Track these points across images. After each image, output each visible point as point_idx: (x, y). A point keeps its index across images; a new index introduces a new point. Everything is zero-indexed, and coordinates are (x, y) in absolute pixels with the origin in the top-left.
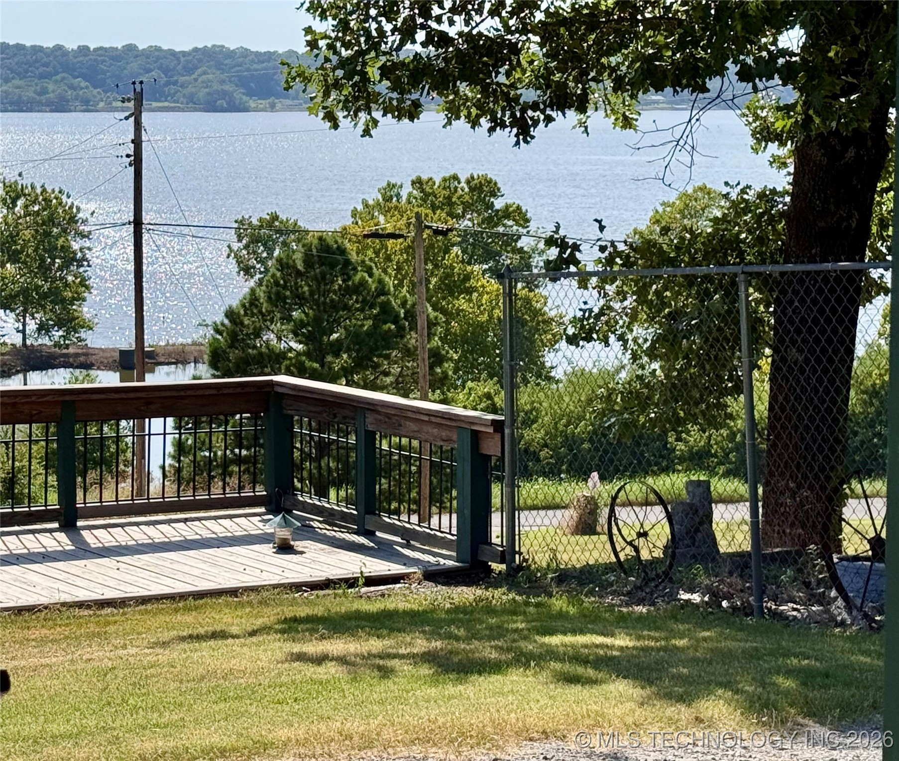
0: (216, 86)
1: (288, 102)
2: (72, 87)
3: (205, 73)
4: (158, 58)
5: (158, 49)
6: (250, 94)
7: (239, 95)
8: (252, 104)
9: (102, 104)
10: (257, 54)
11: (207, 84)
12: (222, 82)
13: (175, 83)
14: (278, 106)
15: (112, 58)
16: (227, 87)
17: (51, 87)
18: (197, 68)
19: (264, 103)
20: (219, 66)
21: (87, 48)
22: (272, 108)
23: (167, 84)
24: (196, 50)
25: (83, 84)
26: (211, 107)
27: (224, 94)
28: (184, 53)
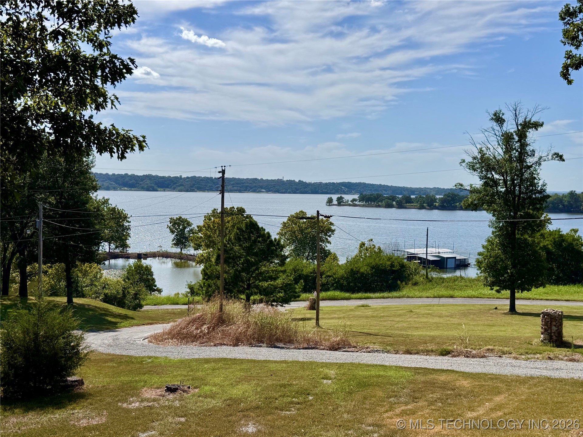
0: (150, 185)
1: (169, 189)
2: (111, 184)
3: (146, 181)
4: (134, 177)
5: (134, 175)
6: (159, 187)
7: (155, 187)
8: (159, 190)
9: (118, 189)
10: (160, 177)
11: (147, 184)
12: (151, 184)
13: (138, 184)
14: (166, 190)
15: (121, 177)
16: (152, 185)
17: (105, 184)
18: (144, 180)
19: (162, 189)
20: (150, 179)
21: (115, 174)
22: (164, 191)
23: (136, 184)
24: (144, 175)
25: (114, 183)
26: (148, 190)
27: (151, 187)
28: (141, 176)
